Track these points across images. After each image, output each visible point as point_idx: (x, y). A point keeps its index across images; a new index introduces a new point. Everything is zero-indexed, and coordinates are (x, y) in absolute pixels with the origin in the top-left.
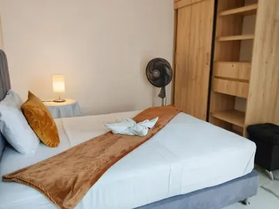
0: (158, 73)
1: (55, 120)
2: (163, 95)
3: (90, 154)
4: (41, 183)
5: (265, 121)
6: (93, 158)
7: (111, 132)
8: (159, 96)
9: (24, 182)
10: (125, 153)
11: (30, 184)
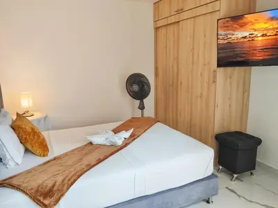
0: (137, 87)
1: (42, 133)
2: (142, 107)
3: (70, 163)
4: (27, 187)
5: (233, 129)
6: (71, 166)
7: (91, 143)
8: (139, 108)
9: (13, 187)
10: (100, 161)
11: (17, 188)
